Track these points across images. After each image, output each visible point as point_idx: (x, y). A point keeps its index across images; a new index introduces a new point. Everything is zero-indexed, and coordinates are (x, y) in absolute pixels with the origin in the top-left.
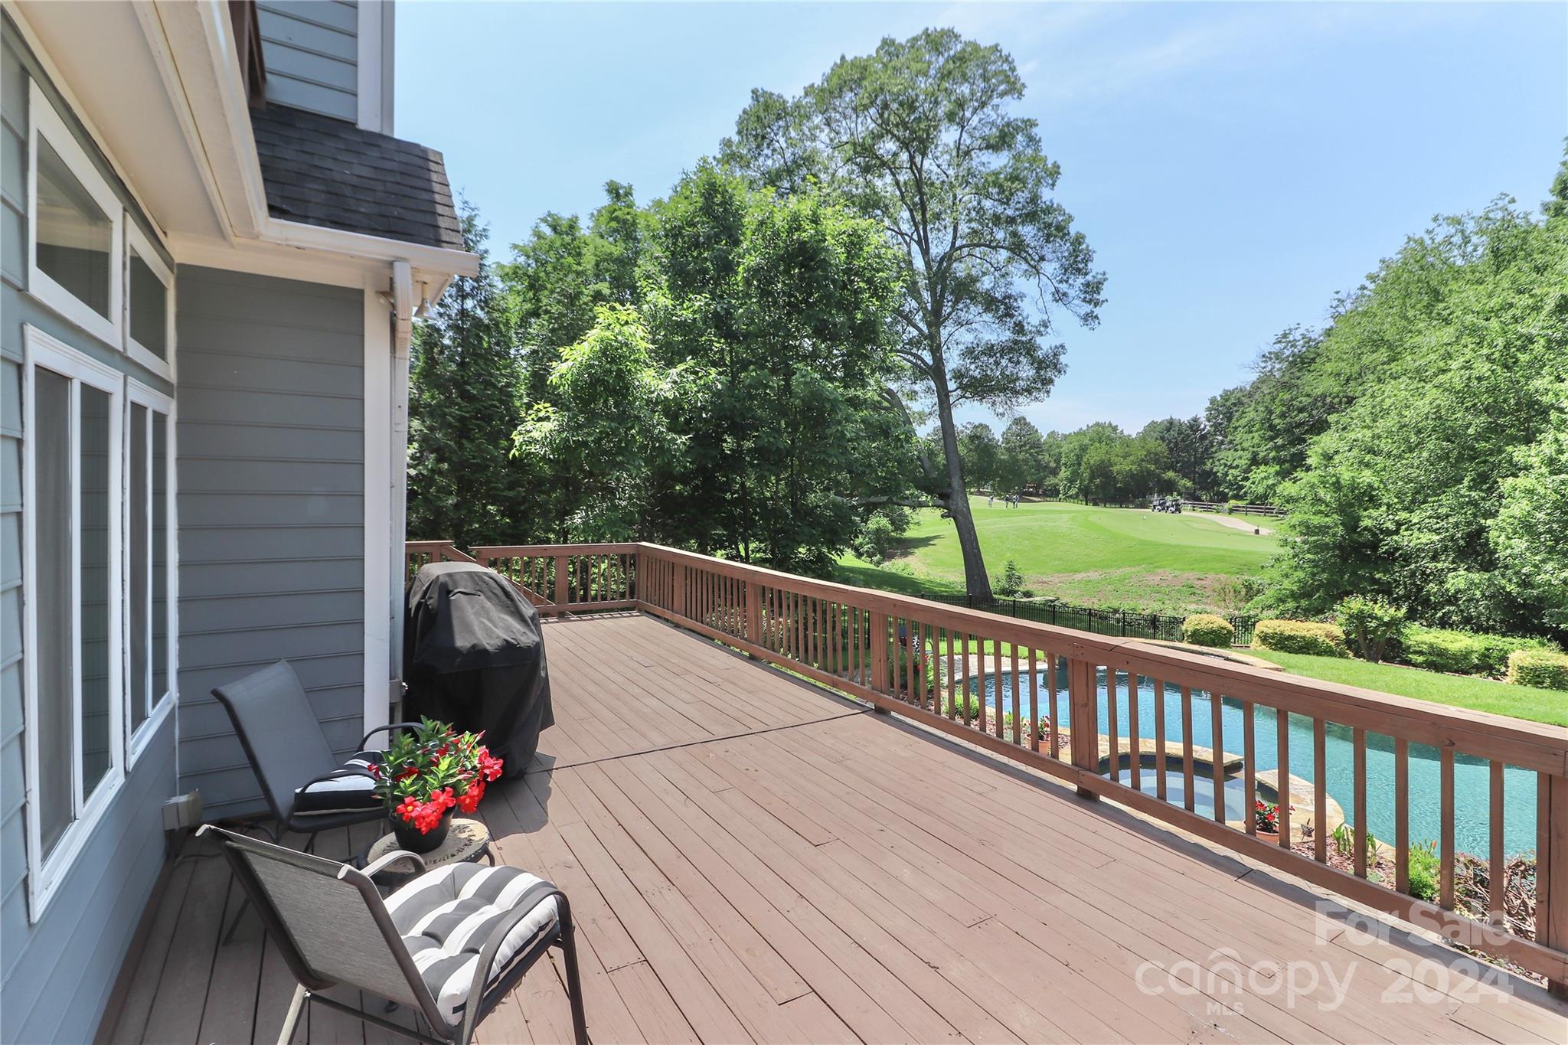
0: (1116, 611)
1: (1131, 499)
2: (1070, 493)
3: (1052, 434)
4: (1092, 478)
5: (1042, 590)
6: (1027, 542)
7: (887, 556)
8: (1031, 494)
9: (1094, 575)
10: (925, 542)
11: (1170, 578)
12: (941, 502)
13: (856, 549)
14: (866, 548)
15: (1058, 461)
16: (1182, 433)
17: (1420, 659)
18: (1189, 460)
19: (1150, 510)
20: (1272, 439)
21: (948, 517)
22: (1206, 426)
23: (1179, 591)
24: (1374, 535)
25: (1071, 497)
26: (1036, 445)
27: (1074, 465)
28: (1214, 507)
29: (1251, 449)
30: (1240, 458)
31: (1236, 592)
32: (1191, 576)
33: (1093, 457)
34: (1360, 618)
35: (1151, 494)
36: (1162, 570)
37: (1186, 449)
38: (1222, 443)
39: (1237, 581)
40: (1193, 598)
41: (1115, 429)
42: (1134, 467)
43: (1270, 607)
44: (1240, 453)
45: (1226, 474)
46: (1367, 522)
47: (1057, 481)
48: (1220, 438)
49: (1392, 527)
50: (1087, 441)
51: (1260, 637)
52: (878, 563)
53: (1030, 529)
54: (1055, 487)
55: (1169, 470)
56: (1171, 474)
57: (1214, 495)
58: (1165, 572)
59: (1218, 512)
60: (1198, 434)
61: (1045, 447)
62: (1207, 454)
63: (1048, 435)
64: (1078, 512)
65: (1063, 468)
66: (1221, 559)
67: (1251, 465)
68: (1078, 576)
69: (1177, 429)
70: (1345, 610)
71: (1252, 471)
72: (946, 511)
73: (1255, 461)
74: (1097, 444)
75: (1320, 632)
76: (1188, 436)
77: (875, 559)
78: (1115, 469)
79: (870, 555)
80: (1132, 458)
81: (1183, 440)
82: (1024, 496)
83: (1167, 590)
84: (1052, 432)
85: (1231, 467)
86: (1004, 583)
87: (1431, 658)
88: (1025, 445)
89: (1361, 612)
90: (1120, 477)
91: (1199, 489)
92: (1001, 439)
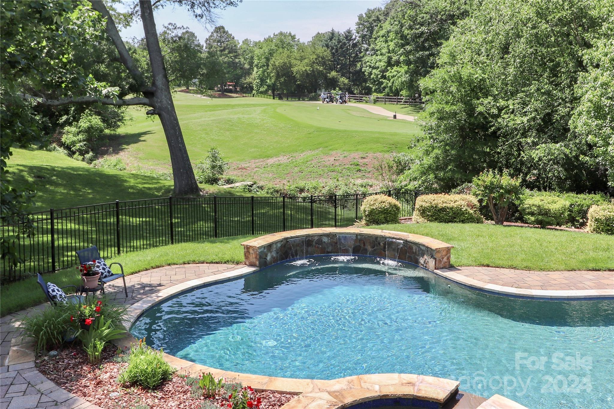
0: (302, 190)
1: (307, 93)
2: (262, 89)
3: (246, 42)
4: (278, 76)
5: (242, 175)
6: (228, 133)
7: (99, 152)
8: (230, 91)
9: (283, 159)
10: (134, 138)
11: (341, 158)
12: (146, 100)
13: (68, 148)
14: (78, 146)
15: (251, 64)
16: (340, 42)
17: (533, 219)
18: (346, 63)
19: (321, 102)
20: (403, 46)
21: (152, 114)
22: (356, 37)
23: (348, 169)
24: (485, 118)
25: (261, 93)
26: (233, 50)
27: (264, 66)
28: (364, 98)
29: (387, 54)
30: (380, 61)
31: (390, 167)
32: (355, 156)
33: (278, 60)
34: (490, 188)
35: (320, 89)
36: (335, 152)
37: (344, 54)
38: (367, 50)
39: (389, 158)
40: (359, 174)
41: (293, 37)
42: (308, 68)
43: (415, 179)
44: (379, 57)
45: (371, 74)
46: (480, 109)
47: (251, 80)
48: (366, 46)
49: (495, 111)
50: (273, 47)
51: (420, 211)
52: (91, 161)
53: (230, 121)
54: (249, 84)
55: (332, 70)
56: (333, 74)
57: (362, 90)
58: (337, 154)
59: (367, 102)
60: (351, 43)
61: (240, 52)
62: (357, 59)
63: (243, 42)
64: (267, 105)
65: (255, 69)
66: (376, 141)
67: (387, 66)
68: (271, 161)
69: (337, 38)
70: (480, 183)
71: (388, 70)
72: (151, 108)
73: (390, 64)
74: (281, 50)
75: (463, 203)
76: (345, 44)
77: (88, 156)
78: (295, 69)
79: (82, 153)
80: (306, 61)
81: (341, 47)
82: (224, 93)
83: (340, 168)
84: (246, 40)
85: (374, 68)
86: (209, 173)
87: (540, 217)
88: (224, 50)
89: (492, 183)
90: (298, 76)
91: (353, 85)
92: (205, 45)
